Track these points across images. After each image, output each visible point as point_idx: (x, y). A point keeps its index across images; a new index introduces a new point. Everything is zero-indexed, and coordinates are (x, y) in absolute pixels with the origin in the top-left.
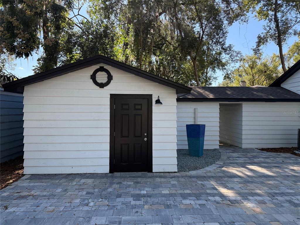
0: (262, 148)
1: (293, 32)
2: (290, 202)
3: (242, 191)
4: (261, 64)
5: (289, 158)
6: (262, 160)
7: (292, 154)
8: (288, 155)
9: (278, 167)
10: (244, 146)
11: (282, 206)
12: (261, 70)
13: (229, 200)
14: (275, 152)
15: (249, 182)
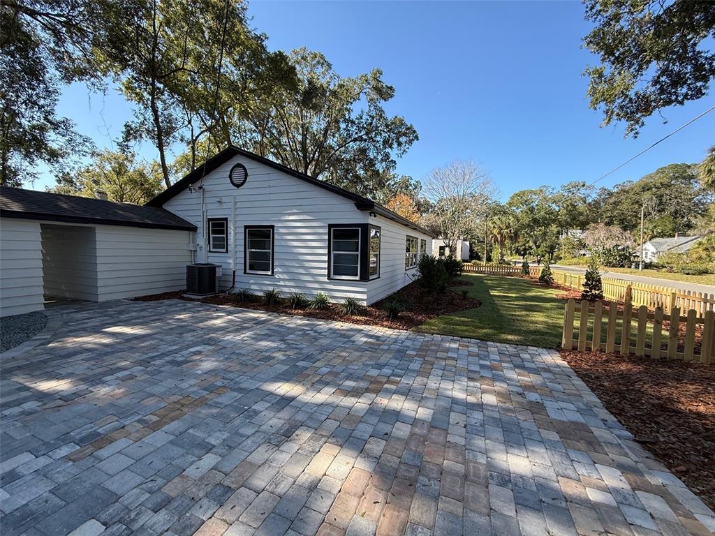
0: (136, 298)
1: (180, 137)
2: (172, 363)
3: (90, 373)
4: (135, 171)
5: (175, 305)
6: (134, 314)
7: (179, 299)
8: (175, 301)
9: (159, 320)
10: (101, 299)
11: (161, 372)
12: (135, 180)
13: (60, 399)
14: (154, 300)
15: (106, 354)
